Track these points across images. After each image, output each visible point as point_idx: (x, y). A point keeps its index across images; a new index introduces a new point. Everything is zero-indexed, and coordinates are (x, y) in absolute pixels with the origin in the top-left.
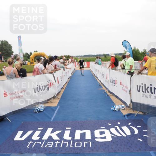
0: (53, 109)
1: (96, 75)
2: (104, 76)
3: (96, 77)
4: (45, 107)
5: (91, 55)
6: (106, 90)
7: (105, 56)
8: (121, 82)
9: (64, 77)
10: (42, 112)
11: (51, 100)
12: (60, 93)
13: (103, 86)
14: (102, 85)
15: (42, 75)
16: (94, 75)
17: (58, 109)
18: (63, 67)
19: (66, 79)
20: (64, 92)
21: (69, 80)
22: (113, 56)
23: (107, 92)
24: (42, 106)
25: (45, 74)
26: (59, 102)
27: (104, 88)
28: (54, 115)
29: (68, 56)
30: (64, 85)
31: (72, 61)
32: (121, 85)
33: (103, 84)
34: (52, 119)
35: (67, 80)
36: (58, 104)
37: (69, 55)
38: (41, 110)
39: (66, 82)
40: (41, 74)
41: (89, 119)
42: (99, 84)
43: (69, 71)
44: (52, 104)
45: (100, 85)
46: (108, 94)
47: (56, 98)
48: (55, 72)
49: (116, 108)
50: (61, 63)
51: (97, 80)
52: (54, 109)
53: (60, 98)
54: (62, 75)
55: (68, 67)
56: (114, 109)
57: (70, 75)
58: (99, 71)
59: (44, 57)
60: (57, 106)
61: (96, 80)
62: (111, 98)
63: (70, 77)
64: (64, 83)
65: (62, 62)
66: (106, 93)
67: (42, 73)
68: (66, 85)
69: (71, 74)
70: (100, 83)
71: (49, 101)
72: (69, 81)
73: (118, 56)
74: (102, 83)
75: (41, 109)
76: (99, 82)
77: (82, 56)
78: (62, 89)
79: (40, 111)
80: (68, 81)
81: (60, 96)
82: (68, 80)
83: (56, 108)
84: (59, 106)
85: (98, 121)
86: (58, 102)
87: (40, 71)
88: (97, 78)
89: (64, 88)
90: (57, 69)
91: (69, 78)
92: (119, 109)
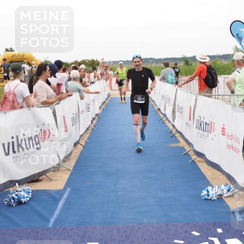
0: (53, 197)
1: (162, 110)
2: (182, 113)
3: (162, 116)
4: (32, 191)
5: (151, 59)
6: (188, 148)
7: (187, 61)
8: (223, 128)
9: (81, 116)
10: (25, 203)
11: (48, 174)
12: (72, 156)
13: (180, 139)
14: (177, 135)
15: (25, 110)
16: (159, 109)
17: (65, 196)
18: (79, 91)
19: (86, 121)
20: (81, 153)
21: (95, 122)
22: (204, 63)
23: (191, 153)
24: (25, 188)
25: (32, 109)
26: (69, 179)
27: (182, 143)
28: (57, 212)
29: (93, 60)
30: (82, 135)
31: (102, 74)
32: (223, 134)
33: (180, 133)
34: (52, 221)
35: (90, 123)
36: (68, 184)
37: (95, 59)
38: (23, 200)
39: (88, 129)
40: (22, 107)
41: (145, 220)
42: (171, 132)
43: (94, 100)
44: (52, 182)
45: (173, 135)
46: (194, 157)
47: (62, 168)
48: (59, 103)
49: (214, 192)
50: (75, 79)
51: (166, 122)
52: (57, 196)
53: (71, 169)
54: (75, 110)
55: (91, 88)
56: (208, 196)
57: (98, 111)
58: (169, 99)
59: (30, 64)
60: (65, 189)
61: (163, 122)
62: (201, 167)
63: (97, 115)
64: (82, 131)
65: (75, 75)
66: (187, 154)
67: (24, 104)
68: (88, 135)
69: (100, 108)
70: (174, 131)
71: (44, 176)
72: (95, 126)
73: (219, 63)
74: (177, 130)
75: (24, 197)
76: (171, 128)
77: (128, 61)
78: (76, 144)
79: (20, 203)
80: (92, 126)
81: (71, 164)
82: (92, 122)
83: (61, 193)
84: (69, 190)
85: (167, 225)
86: (66, 180)
87: (20, 101)
88: (164, 119)
89: (83, 142)
90: (62, 93)
91: (94, 119)
92: (221, 195)
